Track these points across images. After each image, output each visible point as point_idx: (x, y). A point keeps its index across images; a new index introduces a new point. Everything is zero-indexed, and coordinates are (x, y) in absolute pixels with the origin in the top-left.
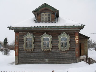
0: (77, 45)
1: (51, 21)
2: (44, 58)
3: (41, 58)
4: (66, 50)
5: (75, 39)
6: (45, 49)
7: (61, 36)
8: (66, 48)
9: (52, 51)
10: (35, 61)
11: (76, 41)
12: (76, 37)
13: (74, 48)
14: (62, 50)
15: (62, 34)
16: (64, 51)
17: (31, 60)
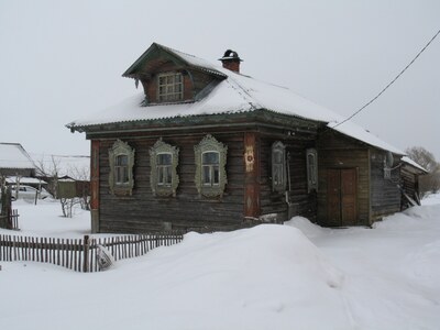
0: (250, 175)
1: (184, 99)
2: (159, 218)
3: (154, 218)
4: (216, 193)
5: (243, 157)
6: (162, 191)
7: (202, 148)
8: (216, 188)
9: (181, 196)
10: (138, 227)
11: (248, 163)
12: (248, 148)
13: (242, 186)
14: (206, 193)
15: (204, 142)
16: (211, 198)
17: (129, 224)
